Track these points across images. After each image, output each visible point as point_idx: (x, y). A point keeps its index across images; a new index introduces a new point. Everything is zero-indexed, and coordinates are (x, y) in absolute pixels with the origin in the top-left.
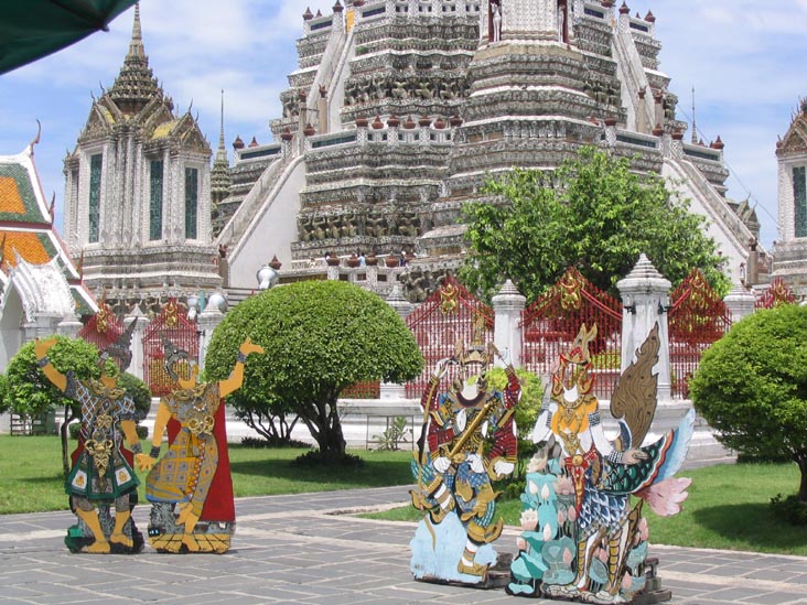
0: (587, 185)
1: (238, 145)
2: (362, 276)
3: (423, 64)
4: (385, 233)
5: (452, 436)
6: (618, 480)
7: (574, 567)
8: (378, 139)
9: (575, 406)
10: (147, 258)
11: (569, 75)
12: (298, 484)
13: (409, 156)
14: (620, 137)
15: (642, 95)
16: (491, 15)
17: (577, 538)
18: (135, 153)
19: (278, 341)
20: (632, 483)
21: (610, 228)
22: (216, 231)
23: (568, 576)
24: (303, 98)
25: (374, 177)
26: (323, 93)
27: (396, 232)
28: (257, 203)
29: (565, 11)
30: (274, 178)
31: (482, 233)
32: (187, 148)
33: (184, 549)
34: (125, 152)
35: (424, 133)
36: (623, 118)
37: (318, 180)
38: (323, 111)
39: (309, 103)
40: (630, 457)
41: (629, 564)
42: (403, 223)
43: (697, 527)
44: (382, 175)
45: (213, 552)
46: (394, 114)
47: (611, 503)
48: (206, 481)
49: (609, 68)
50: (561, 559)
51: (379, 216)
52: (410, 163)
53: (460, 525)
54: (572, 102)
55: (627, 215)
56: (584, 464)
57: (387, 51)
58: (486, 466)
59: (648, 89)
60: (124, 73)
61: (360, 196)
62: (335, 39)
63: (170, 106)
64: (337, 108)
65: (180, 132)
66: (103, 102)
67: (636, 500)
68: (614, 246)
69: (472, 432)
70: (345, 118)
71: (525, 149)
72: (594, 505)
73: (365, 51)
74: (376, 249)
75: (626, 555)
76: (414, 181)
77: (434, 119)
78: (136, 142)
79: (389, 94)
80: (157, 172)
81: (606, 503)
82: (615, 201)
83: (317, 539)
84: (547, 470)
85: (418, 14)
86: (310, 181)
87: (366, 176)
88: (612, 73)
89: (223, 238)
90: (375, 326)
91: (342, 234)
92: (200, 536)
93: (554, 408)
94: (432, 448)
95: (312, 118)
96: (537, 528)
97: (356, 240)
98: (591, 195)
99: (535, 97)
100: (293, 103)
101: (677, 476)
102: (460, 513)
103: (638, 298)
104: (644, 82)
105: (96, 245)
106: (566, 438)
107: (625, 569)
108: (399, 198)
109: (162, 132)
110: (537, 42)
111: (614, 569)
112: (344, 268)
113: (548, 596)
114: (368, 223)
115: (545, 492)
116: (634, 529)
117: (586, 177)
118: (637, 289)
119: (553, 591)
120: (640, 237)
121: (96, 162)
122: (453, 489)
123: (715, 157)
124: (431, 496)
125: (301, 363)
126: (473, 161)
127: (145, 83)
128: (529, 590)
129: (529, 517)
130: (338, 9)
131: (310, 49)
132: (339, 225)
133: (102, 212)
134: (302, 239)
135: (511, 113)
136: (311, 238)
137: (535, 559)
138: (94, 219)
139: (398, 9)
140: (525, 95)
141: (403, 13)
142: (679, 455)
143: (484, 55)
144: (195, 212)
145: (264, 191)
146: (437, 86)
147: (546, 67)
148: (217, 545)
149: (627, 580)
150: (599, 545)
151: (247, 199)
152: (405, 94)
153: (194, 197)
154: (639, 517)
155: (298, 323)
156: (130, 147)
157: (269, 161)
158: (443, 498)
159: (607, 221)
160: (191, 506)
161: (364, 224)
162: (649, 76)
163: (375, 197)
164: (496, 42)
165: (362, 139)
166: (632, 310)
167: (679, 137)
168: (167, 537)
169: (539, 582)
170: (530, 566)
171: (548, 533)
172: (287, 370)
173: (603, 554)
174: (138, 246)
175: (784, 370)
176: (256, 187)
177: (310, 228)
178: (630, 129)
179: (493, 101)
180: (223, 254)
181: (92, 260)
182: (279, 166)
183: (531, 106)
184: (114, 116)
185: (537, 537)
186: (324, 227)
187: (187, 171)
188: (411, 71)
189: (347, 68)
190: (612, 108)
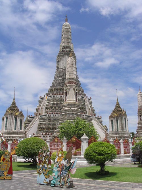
0: (78, 123)
1: (29, 116)
2: (47, 136)
3: (57, 104)
4: (51, 130)
5: (42, 161)
6: (66, 168)
7: (60, 182)
8: (50, 116)
9: (61, 157)
10: (14, 133)
11: (77, 107)
12: (29, 169)
13: (54, 118)
14: (86, 116)
15: (89, 109)
16: (66, 97)
17: (60, 177)
18: (13, 117)
19: (27, 146)
20: (68, 169)
21: (81, 129)
22: (25, 129)
23: (59, 183)
24: (39, 109)
25: (49, 121)
26: (42, 109)
27: (52, 130)
28: (31, 125)
29: (77, 97)
30: (34, 121)
31: (62, 130)
32: (21, 116)
33: (4, 179)
34: (11, 117)
35: (57, 115)
36: (87, 113)
37: (41, 122)
38: (42, 111)
39: (40, 110)
40: (68, 165)
41: (68, 181)
42: (53, 128)
43: (85, 176)
44: (50, 121)
45: (9, 179)
46: (52, 112)
47: (65, 172)
48: (8, 168)
49: (84, 105)
50: (58, 181)
51: (50, 127)
52: (55, 119)
53: (43, 175)
54: (77, 110)
55: (83, 128)
56: (62, 166)
57: (52, 103)
58: (47, 166)
59: (90, 109)
60: (12, 105)
61: (47, 124)
62: (44, 101)
63: (19, 110)
64: (44, 111)
65: (20, 114)
66: (8, 109)
67: (69, 171)
68: (81, 132)
69: (45, 161)
70: (45, 112)
71: (70, 117)
72: (63, 172)
73: (48, 102)
74: (49, 132)
75: (67, 180)
76: (55, 122)
77: (58, 113)
78: (13, 115)
79: (52, 109)
80: (16, 120)
81: (64, 172)
82: (81, 125)
83: (27, 177)
84: (56, 167)
85: (56, 97)
86: (40, 122)
87: (48, 121)
88: (85, 106)
89: (26, 130)
90: (42, 144)
91: (44, 130)
92: (7, 177)
93: (58, 157)
94: (39, 163)
95: (40, 112)
96: (55, 176)
97: (46, 131)
98: (78, 124)
99: (72, 110)
100: (38, 110)
101: (74, 168)
102: (44, 173)
103: (84, 140)
104: (90, 108)
105: (6, 131)
106: (59, 162)
107: (67, 182)
108: (53, 124)
109: (17, 114)
110: (72, 102)
111: (65, 182)
112: (44, 135)
113: (56, 187)
114: (48, 128)
115: (56, 170)
116: (68, 176)
117: (77, 122)
118: (84, 139)
119: (57, 186)
120: (85, 131)
121: (7, 118)
122: (43, 170)
123: (100, 119)
124: (39, 171)
125: (30, 150)
126: (63, 119)
127: (15, 107)
128: (53, 186)
129: (54, 174)
130: (45, 96)
131: (40, 102)
132: (44, 129)
133: (7, 126)
134: (38, 130)
135: (68, 112)
136: (39, 130)
137: (54, 181)
138: (6, 127)
139: (53, 96)
140: (70, 109)
141: (54, 97)
142: (75, 165)
143: (65, 103)
144: (21, 126)
145: (33, 123)
146: (59, 108)
147: (74, 105)
148: (10, 178)
149: (67, 184)
150: (63, 178)
151: (30, 124)
152: (54, 109)
153: (22, 124)
154: (69, 174)
155: (30, 144)
156: (12, 116)
157: (34, 119)
158: (41, 171)
159: (80, 128)
160: (6, 172)
161: (47, 128)
162: (91, 106)
163: (49, 124)
164: (66, 101)
165: (47, 116)
166: (83, 142)
167: (95, 116)
168: (2, 177)
169: (55, 184)
170: (54, 182)
171: (56, 177)
172: (28, 151)
173: (64, 180)
174: (13, 131)
175: (96, 151)
176: (31, 122)
177: (39, 129)
178: (88, 115)
179: (66, 110)
180: (26, 133)
181: (5, 133)
182: (35, 119)
183: (71, 111)
184: (10, 111)
185: (55, 177)
186: (41, 129)
187: (21, 120)
188: (55, 106)
189: (46, 105)
190: (85, 111)
